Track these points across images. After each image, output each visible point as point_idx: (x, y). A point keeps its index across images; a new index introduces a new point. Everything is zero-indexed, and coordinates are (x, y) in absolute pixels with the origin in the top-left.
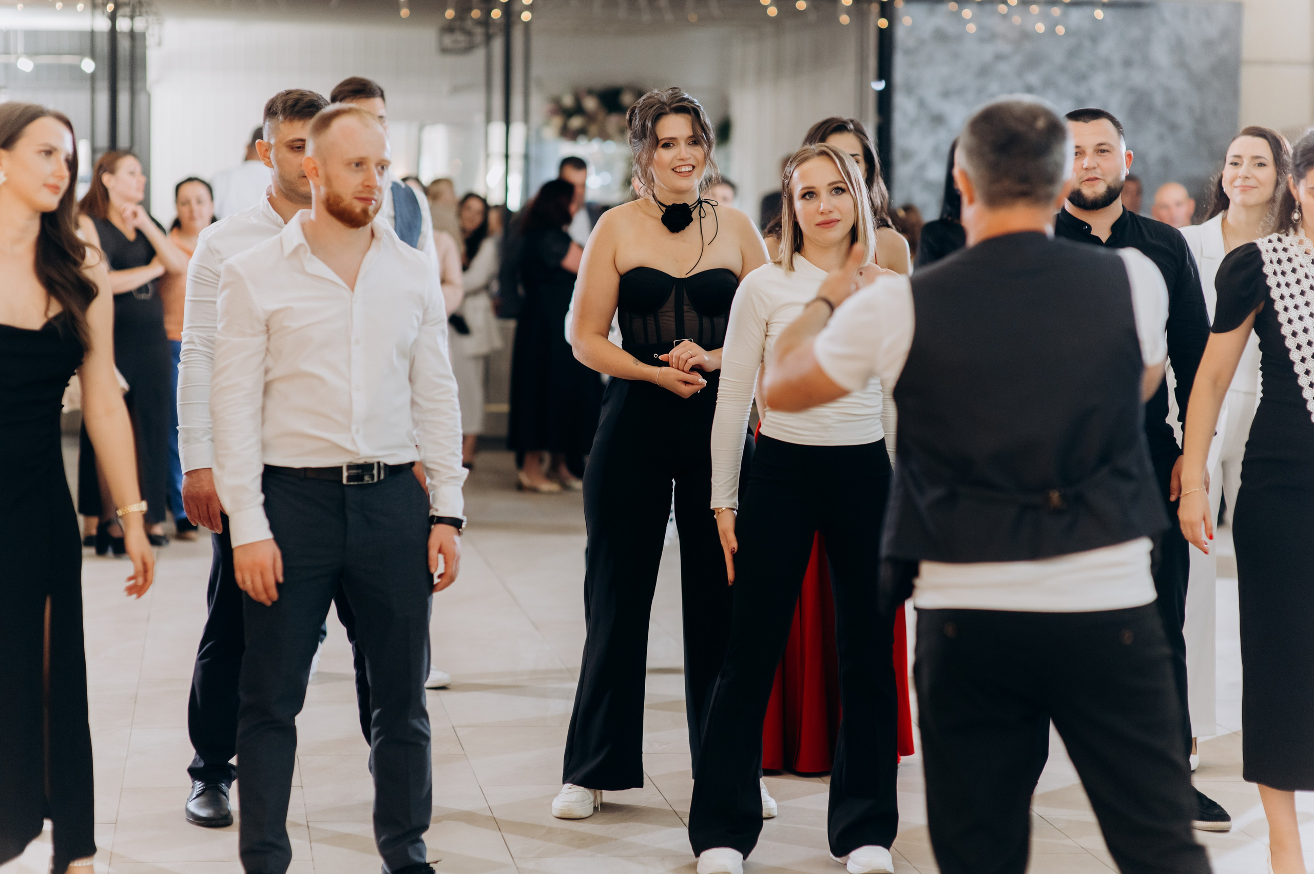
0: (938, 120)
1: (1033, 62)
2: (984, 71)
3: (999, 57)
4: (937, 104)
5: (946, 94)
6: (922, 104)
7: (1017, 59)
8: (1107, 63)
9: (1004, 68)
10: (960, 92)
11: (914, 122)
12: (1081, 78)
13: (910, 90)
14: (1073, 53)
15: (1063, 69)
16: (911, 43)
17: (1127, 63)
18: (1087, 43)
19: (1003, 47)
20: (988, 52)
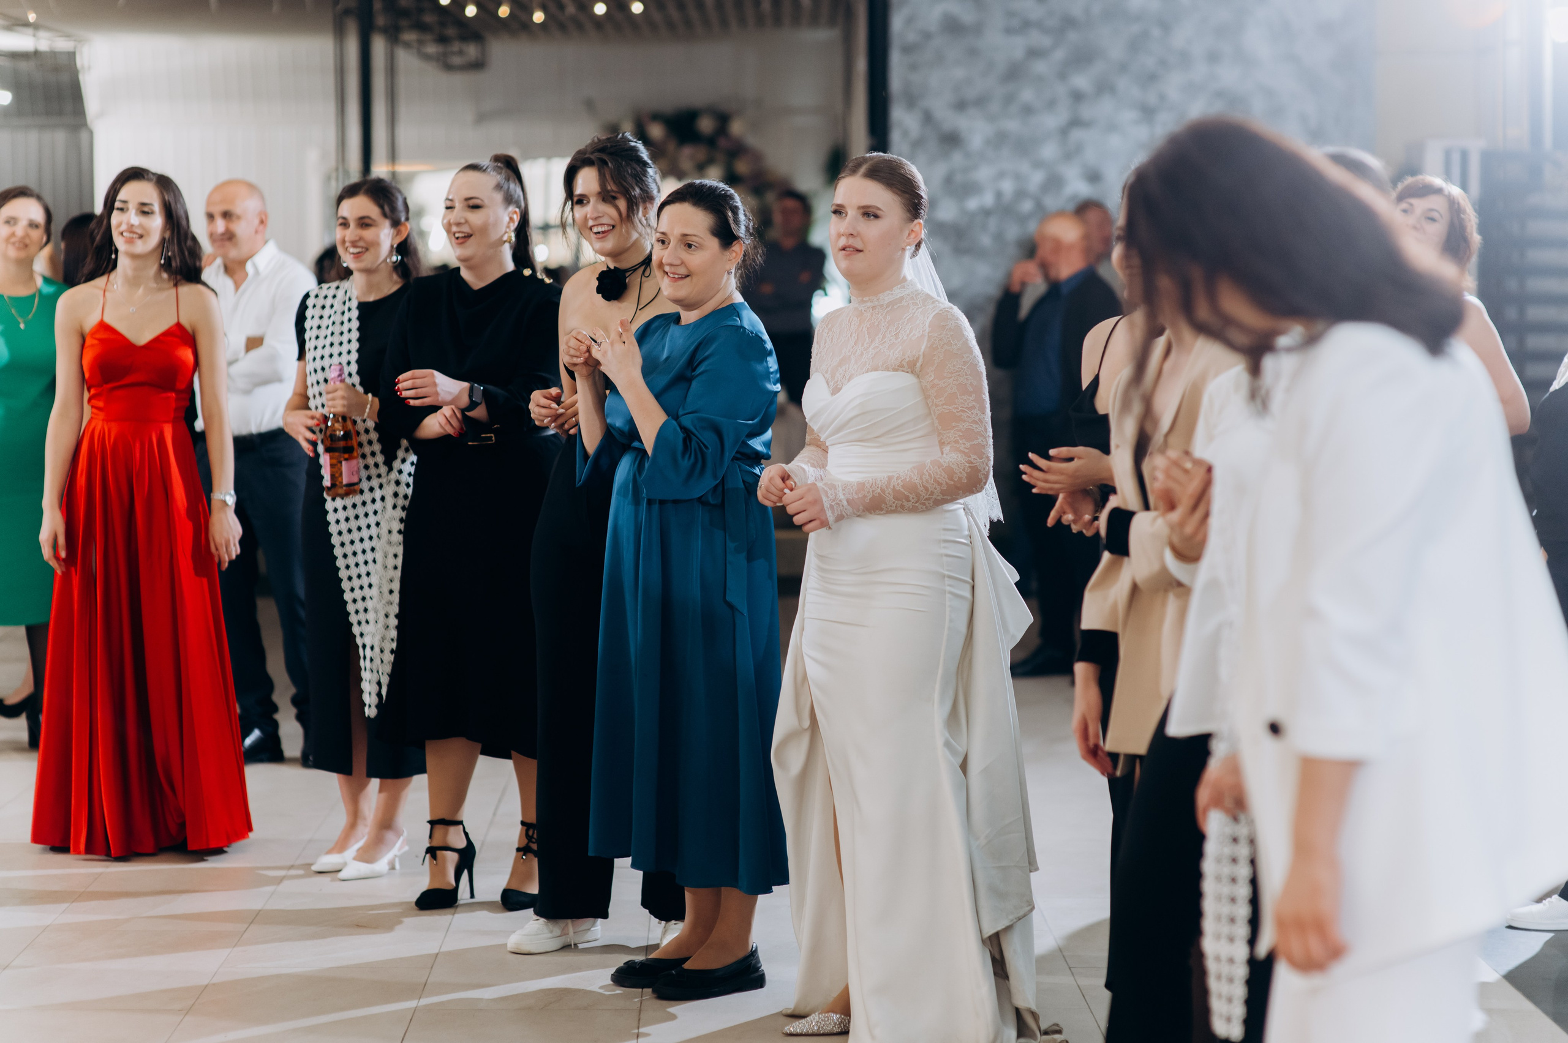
0: (951, 140)
1: (1082, 58)
2: (1014, 73)
3: (1034, 53)
4: (949, 119)
5: (961, 106)
6: (928, 118)
7: (1059, 55)
8: (1185, 59)
9: (1040, 67)
10: (981, 102)
11: (917, 144)
12: (1151, 79)
13: (911, 101)
14: (1136, 45)
15: (1123, 68)
16: (912, 37)
17: (1213, 57)
18: (1156, 32)
19: (1038, 39)
20: (1017, 47)
